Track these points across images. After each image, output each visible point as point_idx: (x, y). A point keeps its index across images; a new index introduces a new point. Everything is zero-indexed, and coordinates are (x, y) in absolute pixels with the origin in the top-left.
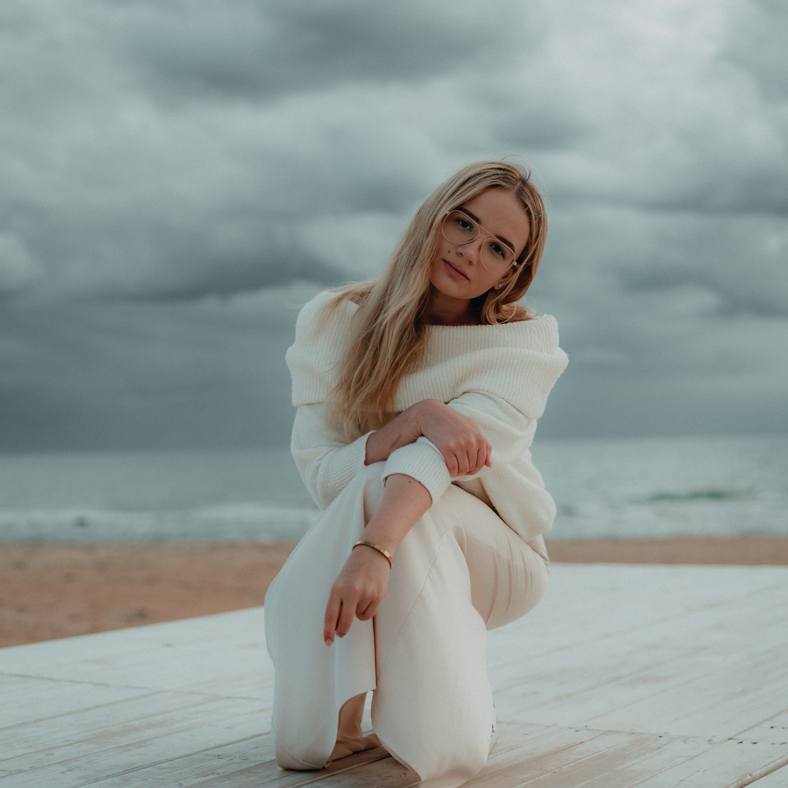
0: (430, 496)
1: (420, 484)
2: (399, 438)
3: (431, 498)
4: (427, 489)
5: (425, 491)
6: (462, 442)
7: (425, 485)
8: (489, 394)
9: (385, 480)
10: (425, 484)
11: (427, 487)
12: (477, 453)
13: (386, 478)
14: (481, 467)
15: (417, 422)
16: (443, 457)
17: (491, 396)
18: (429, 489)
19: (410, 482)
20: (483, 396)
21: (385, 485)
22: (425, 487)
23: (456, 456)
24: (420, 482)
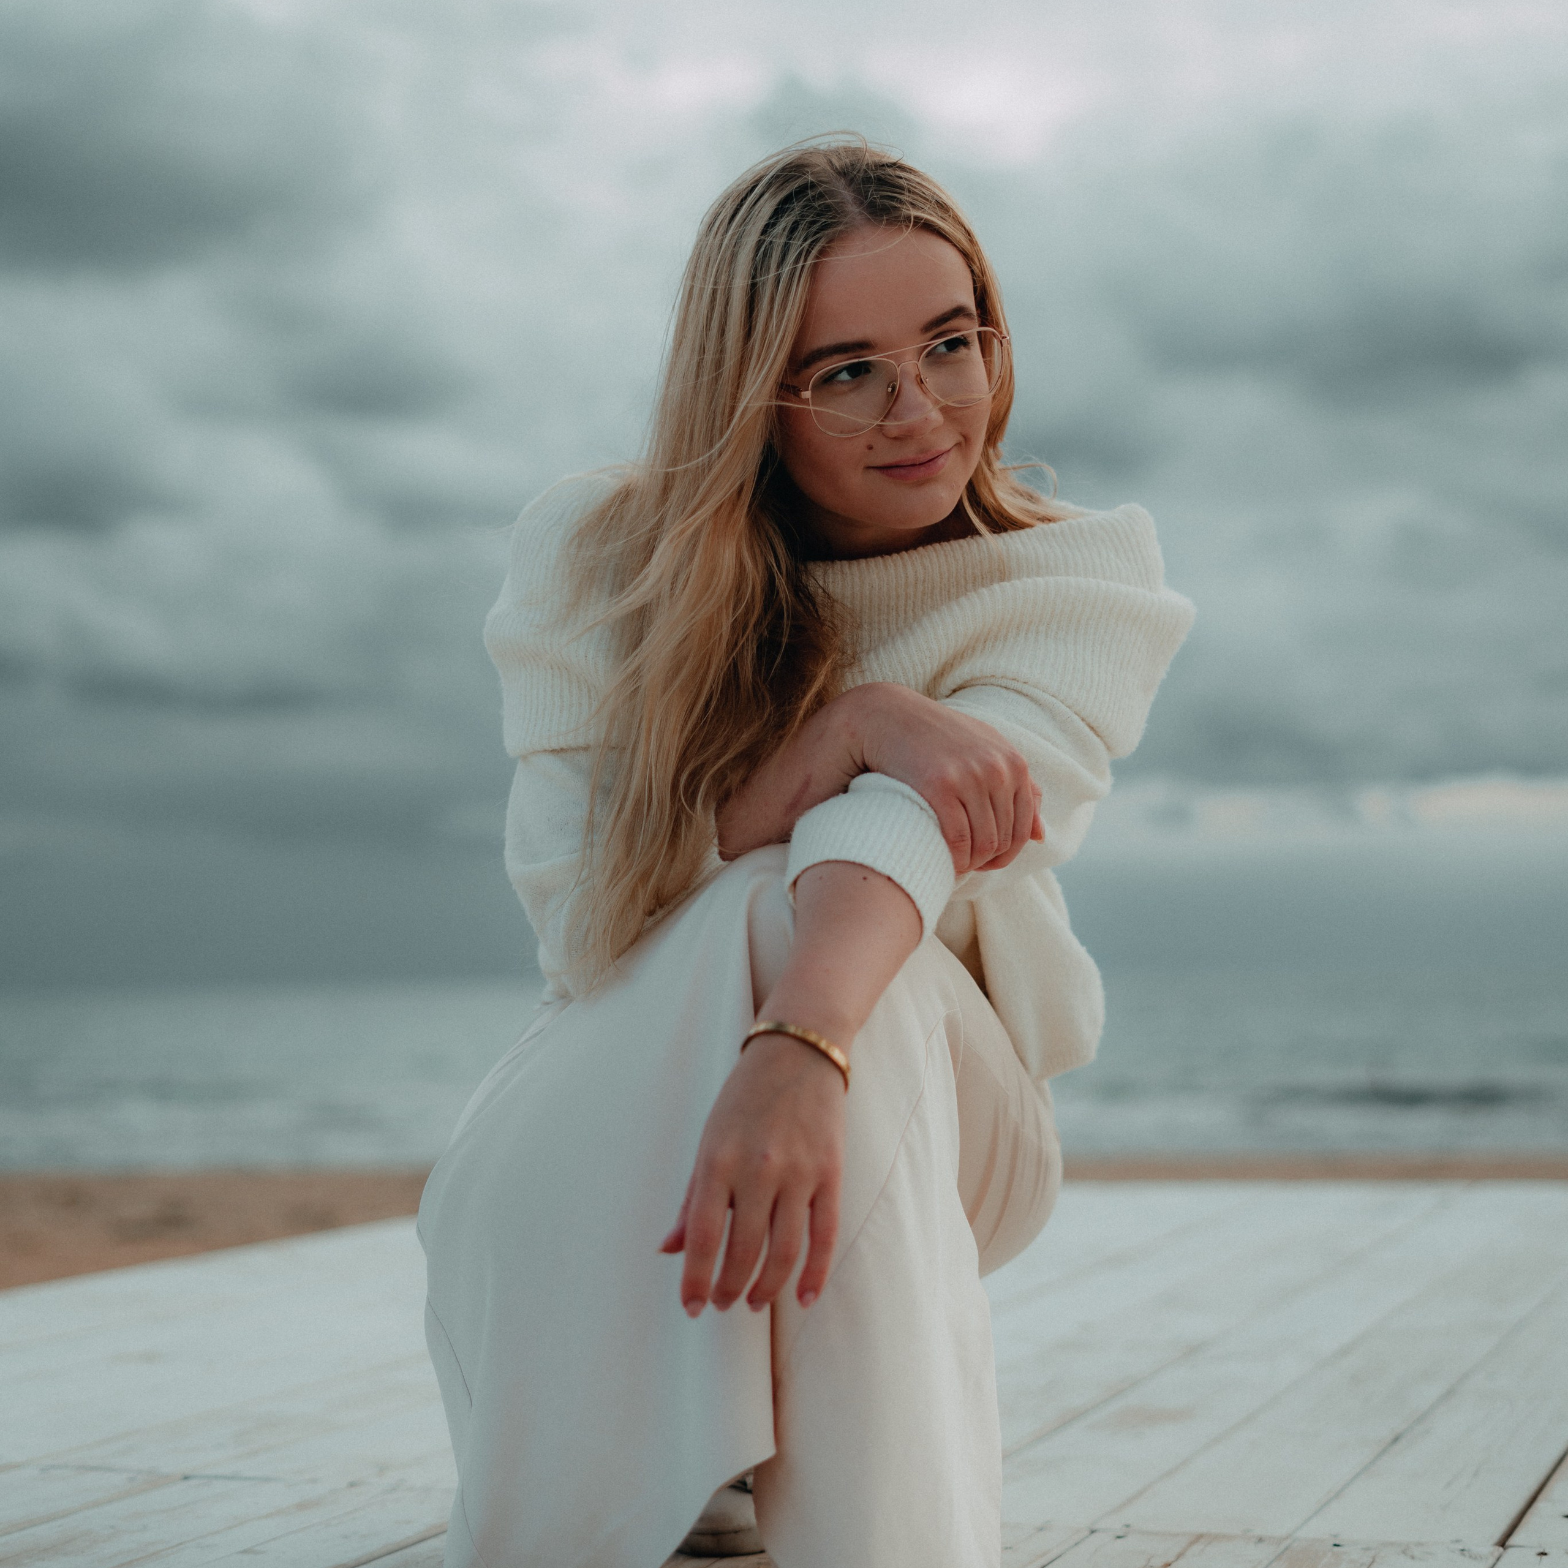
0: (918, 912)
1: (890, 884)
2: (806, 784)
3: (920, 919)
4: (908, 896)
5: (905, 900)
6: (977, 768)
7: (904, 886)
8: (1019, 686)
9: (793, 887)
10: (903, 881)
11: (910, 889)
12: (1012, 797)
13: (795, 883)
14: (1023, 841)
15: (853, 735)
16: (932, 812)
17: (1025, 691)
18: (913, 895)
19: (865, 878)
20: (1003, 691)
21: (794, 898)
22: (902, 890)
23: (964, 806)
24: (889, 879)
